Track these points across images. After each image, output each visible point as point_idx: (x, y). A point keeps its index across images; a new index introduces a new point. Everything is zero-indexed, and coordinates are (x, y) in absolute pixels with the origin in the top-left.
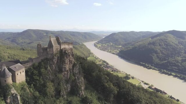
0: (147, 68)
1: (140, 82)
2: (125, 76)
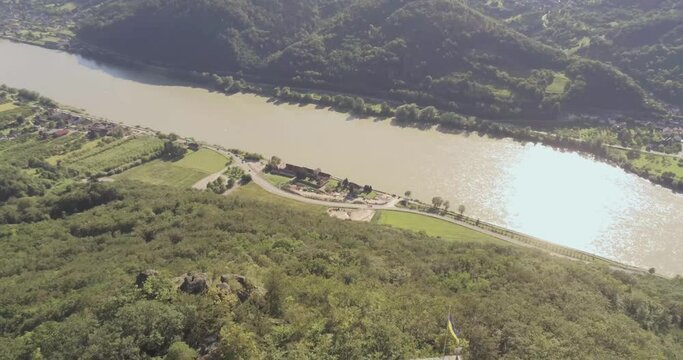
0: (224, 92)
1: (231, 158)
2: (161, 144)
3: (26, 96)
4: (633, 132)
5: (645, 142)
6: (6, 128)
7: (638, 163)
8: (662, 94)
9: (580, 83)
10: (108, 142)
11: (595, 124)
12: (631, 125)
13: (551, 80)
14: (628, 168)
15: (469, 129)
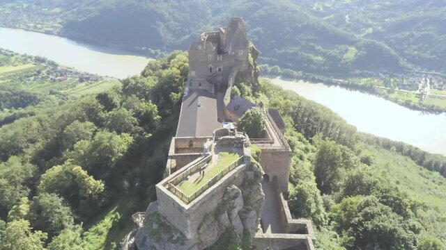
3: (39, 60)
4: (392, 80)
5: (398, 85)
6: (31, 76)
7: (393, 96)
8: (412, 60)
9: (363, 52)
10: (91, 84)
11: (370, 76)
12: (391, 76)
13: (346, 51)
14: (386, 98)
15: (298, 78)
